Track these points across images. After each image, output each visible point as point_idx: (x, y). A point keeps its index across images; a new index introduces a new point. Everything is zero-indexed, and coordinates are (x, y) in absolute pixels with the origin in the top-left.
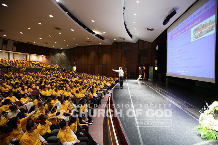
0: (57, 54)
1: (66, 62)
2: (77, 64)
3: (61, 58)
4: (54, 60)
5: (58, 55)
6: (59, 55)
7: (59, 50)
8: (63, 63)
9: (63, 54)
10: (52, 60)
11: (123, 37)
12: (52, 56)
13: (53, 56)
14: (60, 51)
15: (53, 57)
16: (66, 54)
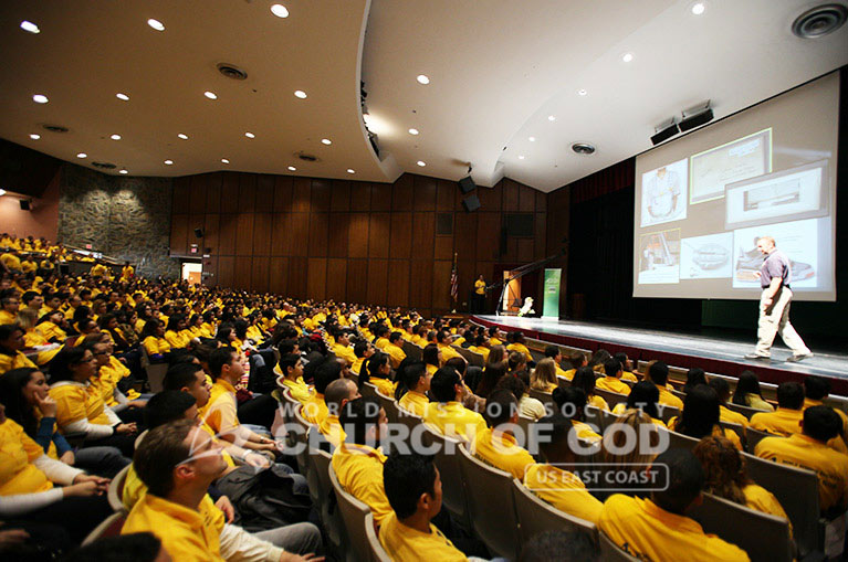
0: (91, 196)
1: (143, 240)
2: (208, 251)
3: (111, 217)
4: (74, 222)
5: (100, 200)
6: (102, 203)
7: (106, 176)
8: (125, 240)
9: (126, 199)
10: (64, 223)
11: (467, 161)
12: (62, 201)
13: (69, 202)
14: (113, 184)
15: (71, 206)
16: (142, 201)
